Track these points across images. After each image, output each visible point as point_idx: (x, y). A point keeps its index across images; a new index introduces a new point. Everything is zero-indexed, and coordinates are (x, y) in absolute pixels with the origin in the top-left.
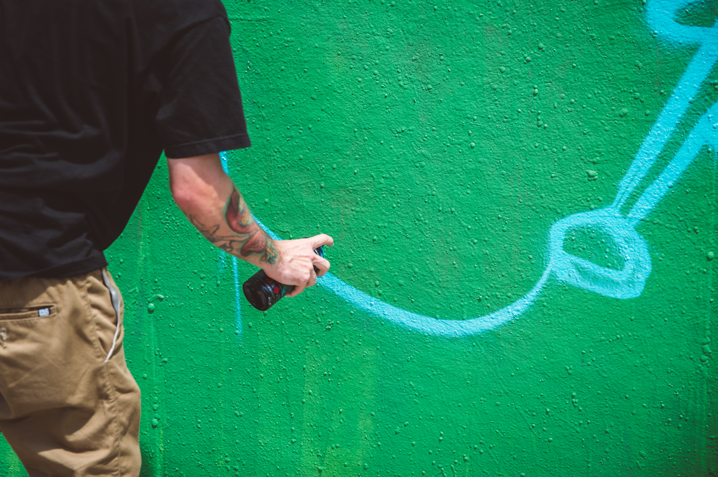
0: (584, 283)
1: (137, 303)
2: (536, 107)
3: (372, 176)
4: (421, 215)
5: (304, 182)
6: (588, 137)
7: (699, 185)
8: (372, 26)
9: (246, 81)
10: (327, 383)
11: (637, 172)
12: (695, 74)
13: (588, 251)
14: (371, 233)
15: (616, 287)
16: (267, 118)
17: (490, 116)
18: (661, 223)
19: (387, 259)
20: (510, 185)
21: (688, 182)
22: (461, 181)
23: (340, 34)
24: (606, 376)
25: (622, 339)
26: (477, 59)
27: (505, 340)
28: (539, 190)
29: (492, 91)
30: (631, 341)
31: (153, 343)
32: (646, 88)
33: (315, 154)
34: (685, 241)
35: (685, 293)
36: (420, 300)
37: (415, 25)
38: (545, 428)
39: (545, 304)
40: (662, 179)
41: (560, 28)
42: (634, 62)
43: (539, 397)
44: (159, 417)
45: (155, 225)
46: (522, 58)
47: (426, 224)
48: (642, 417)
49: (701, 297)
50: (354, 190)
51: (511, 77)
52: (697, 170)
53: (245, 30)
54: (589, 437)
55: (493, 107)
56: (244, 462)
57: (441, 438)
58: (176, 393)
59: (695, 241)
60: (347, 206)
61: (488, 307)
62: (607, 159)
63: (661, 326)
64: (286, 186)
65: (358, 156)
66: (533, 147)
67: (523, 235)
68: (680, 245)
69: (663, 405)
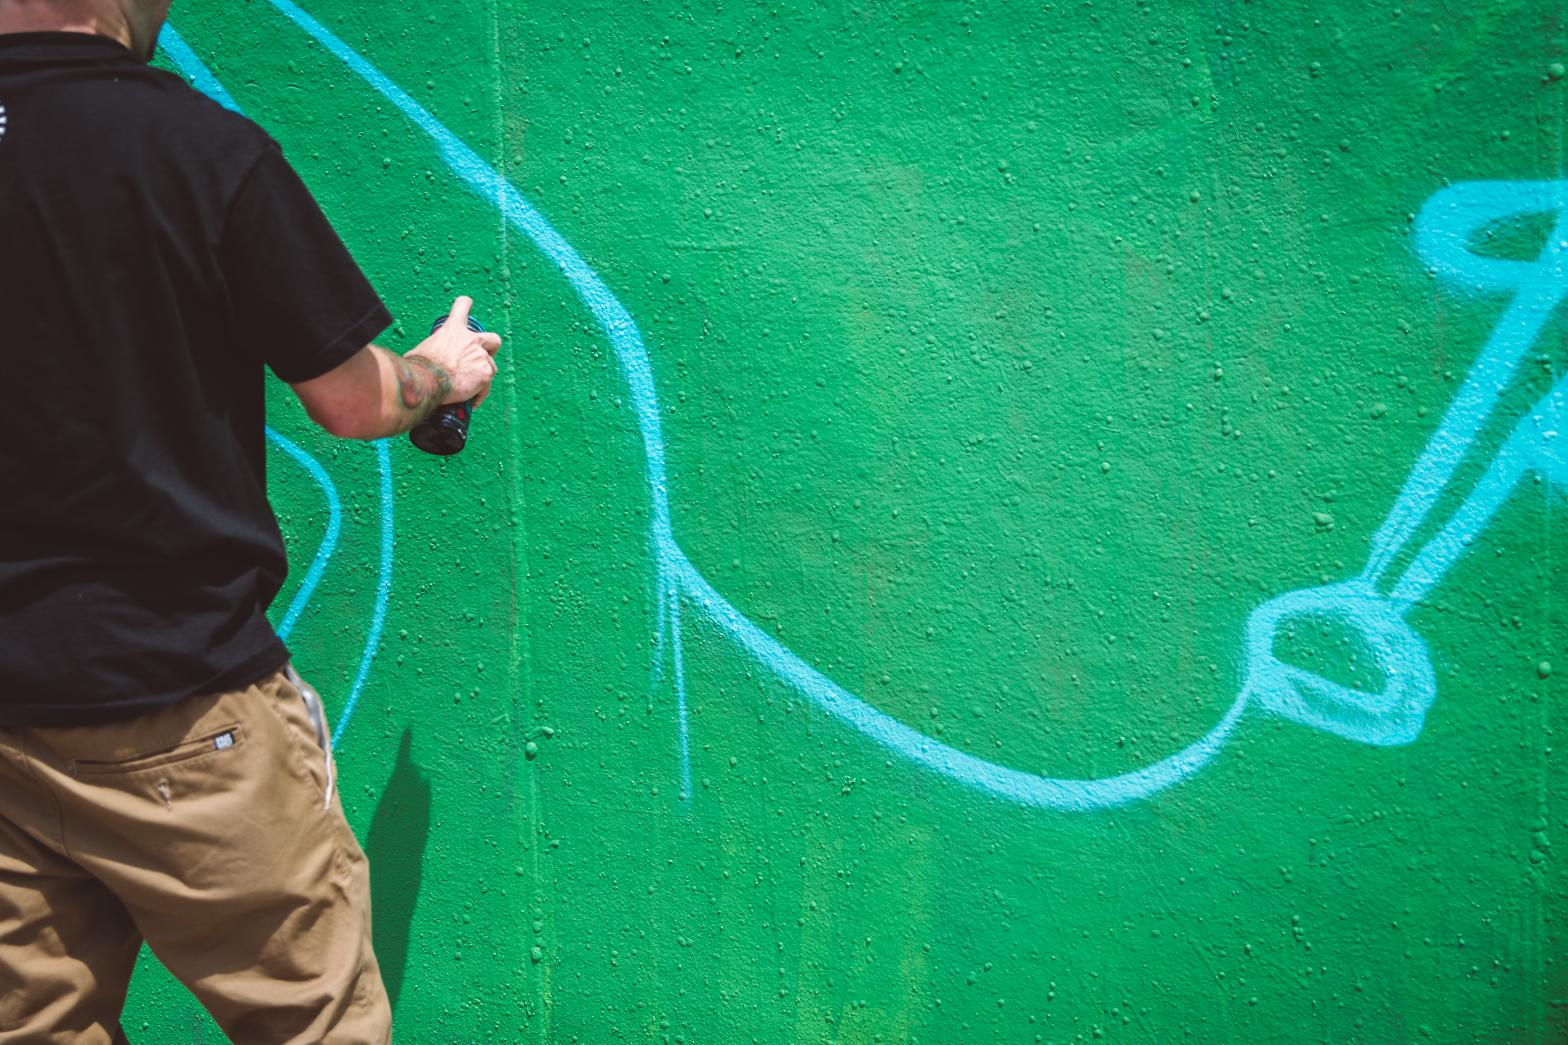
0: (1311, 717)
1: (507, 741)
2: (1219, 401)
3: (925, 521)
4: (1013, 591)
5: (803, 530)
6: (1316, 454)
7: (1520, 542)
8: (924, 258)
9: (702, 354)
10: (844, 889)
11: (1405, 516)
12: (1507, 344)
13: (1318, 659)
14: (923, 621)
15: (1371, 725)
16: (737, 419)
17: (1136, 416)
18: (1452, 608)
19: (953, 668)
20: (1174, 538)
21: (1500, 536)
22: (1085, 530)
23: (867, 273)
24: (1354, 885)
25: (1383, 818)
26: (1111, 316)
27: (1169, 818)
28: (1227, 549)
29: (1139, 372)
30: (1400, 824)
31: (534, 813)
32: (1419, 368)
33: (822, 482)
34: (1497, 642)
35: (1500, 737)
36: (1013, 743)
37: (1000, 256)
38: (1242, 980)
39: (1241, 753)
40: (1452, 530)
41: (1261, 263)
42: (1396, 321)
43: (1232, 921)
44: (543, 943)
45: (540, 604)
46: (1192, 314)
47: (1022, 606)
48: (1423, 962)
49: (1529, 744)
50: (893, 545)
51: (1174, 347)
52: (1515, 513)
53: (699, 266)
54: (1324, 997)
55: (1141, 400)
56: (695, 1029)
57: (1052, 994)
58: (573, 901)
59: (1515, 643)
60: (879, 573)
61: (1137, 757)
62: (1350, 493)
63: (1456, 796)
64: (771, 537)
65: (899, 486)
66: (1215, 471)
67: (1200, 629)
68: (1487, 648)
69: (1462, 941)
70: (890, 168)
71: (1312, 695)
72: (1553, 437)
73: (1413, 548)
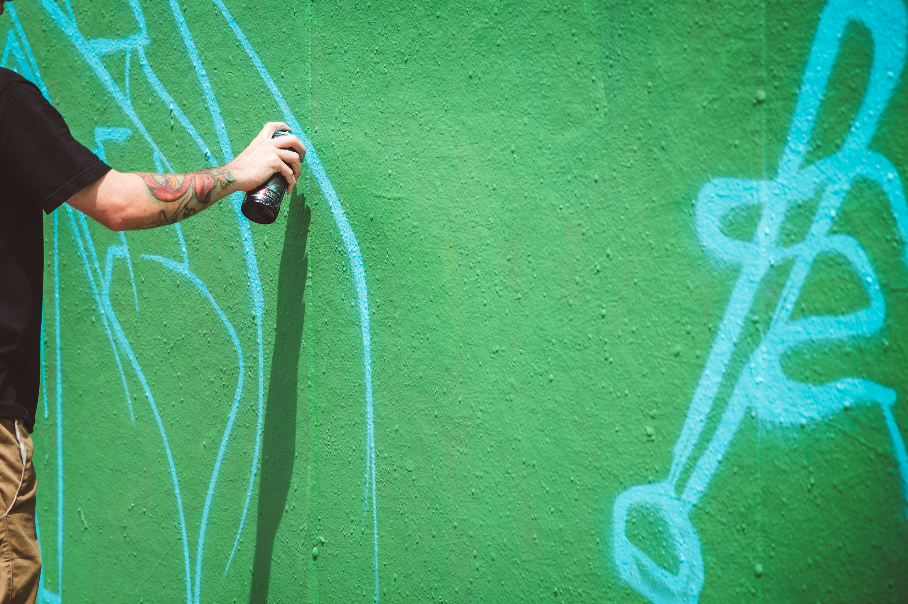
0: (643, 587)
1: (305, 544)
2: (604, 334)
3: (472, 407)
4: (509, 466)
7: (745, 463)
8: (477, 213)
9: (386, 273)
11: (689, 435)
12: (738, 305)
13: (647, 542)
14: (471, 483)
16: (399, 321)
17: (566, 341)
19: (483, 520)
20: (581, 436)
21: (735, 457)
22: (542, 424)
23: (453, 222)
26: (557, 264)
28: (605, 448)
29: (568, 307)
31: (315, 600)
32: (697, 319)
33: (431, 372)
34: (735, 543)
37: (510, 215)
40: (712, 450)
41: (625, 231)
42: (686, 282)
45: (320, 446)
46: (593, 266)
50: (459, 423)
51: (584, 290)
53: (385, 210)
55: (568, 328)
59: (744, 545)
60: (454, 444)
62: (663, 412)
65: (462, 379)
66: (601, 387)
68: (730, 548)
70: (466, 147)
71: (644, 571)
72: (761, 382)
73: (694, 459)
